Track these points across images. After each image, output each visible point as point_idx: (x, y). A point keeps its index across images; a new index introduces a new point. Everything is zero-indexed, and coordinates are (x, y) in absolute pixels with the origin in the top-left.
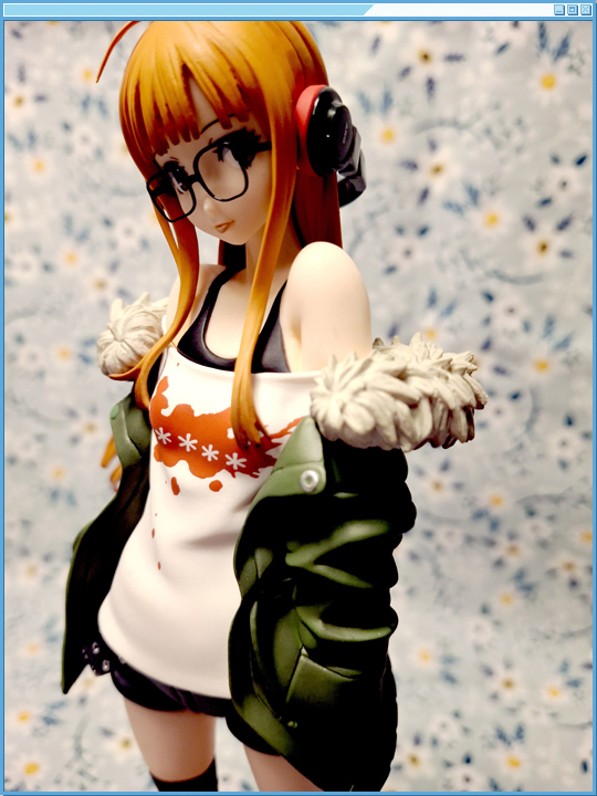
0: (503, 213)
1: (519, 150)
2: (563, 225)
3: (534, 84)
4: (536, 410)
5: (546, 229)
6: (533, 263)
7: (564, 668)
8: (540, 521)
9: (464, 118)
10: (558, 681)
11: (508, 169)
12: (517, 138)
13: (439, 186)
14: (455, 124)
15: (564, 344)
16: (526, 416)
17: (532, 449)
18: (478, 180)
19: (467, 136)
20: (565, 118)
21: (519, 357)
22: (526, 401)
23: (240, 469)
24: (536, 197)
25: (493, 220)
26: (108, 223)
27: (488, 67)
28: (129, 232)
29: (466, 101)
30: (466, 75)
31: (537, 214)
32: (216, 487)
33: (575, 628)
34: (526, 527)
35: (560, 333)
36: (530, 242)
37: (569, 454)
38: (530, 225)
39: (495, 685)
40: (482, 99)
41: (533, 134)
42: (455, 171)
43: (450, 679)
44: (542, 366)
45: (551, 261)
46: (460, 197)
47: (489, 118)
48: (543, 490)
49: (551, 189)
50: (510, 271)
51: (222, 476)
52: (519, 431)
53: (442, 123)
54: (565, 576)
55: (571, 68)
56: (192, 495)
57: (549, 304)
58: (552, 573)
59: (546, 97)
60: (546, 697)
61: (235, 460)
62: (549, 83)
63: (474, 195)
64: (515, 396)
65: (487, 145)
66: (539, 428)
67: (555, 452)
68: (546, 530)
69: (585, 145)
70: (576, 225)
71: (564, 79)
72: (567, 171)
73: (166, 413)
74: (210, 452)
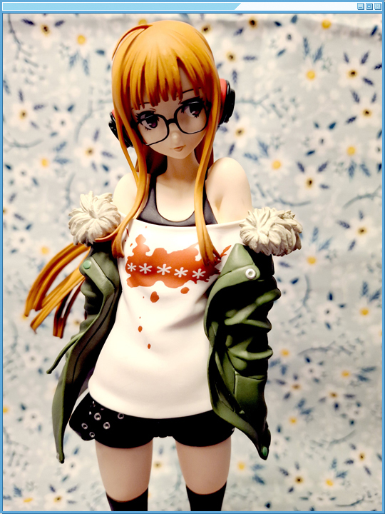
0: (284, 159)
1: (294, 119)
2: (322, 169)
3: (302, 76)
4: (308, 291)
5: (311, 171)
6: (304, 193)
7: (334, 464)
8: (314, 365)
9: (257, 98)
10: (331, 474)
11: (287, 131)
12: (292, 111)
13: (241, 143)
14: (252, 102)
15: (326, 246)
16: (303, 294)
17: (308, 317)
18: (267, 139)
19: (260, 110)
20: (322, 98)
21: (296, 257)
22: (302, 284)
23: (201, 278)
24: (306, 150)
25: (277, 166)
27: (273, 64)
29: (258, 87)
30: (258, 69)
31: (306, 161)
32: (185, 291)
33: (339, 437)
34: (304, 370)
35: (322, 239)
36: (301, 179)
37: (331, 319)
38: (302, 168)
39: (290, 481)
40: (269, 85)
41: (302, 108)
42: (251, 133)
43: (261, 481)
44: (312, 261)
45: (315, 191)
46: (256, 150)
47: (274, 97)
48: (316, 345)
49: (314, 144)
50: (289, 199)
51: (189, 284)
52: (299, 305)
54: (331, 401)
55: (324, 67)
56: (168, 299)
57: (315, 219)
58: (323, 400)
59: (309, 85)
60: (325, 487)
61: (199, 274)
62: (311, 76)
63: (264, 148)
64: (295, 282)
65: (273, 115)
66: (310, 302)
67: (323, 318)
68: (318, 372)
69: (334, 116)
70: (331, 167)
71: (321, 74)
72: (324, 133)
73: (149, 254)
74: (181, 272)
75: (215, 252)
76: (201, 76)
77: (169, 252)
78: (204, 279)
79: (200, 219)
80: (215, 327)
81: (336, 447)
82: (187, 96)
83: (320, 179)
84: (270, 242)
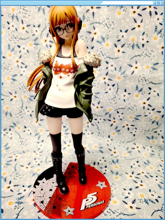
0: (110, 43)
1: (113, 29)
2: (123, 46)
3: (116, 14)
4: (118, 89)
6: (117, 54)
7: (128, 148)
8: (120, 114)
9: (101, 22)
10: (126, 152)
11: (110, 33)
12: (113, 26)
13: (96, 37)
14: (99, 23)
15: (124, 73)
16: (116, 90)
17: (117, 97)
18: (104, 36)
19: (102, 26)
20: (123, 21)
21: (114, 77)
22: (116, 86)
23: (73, 72)
24: (117, 39)
25: (108, 45)
26: (19, 47)
27: (106, 9)
28: (24, 49)
29: (101, 18)
30: (101, 12)
31: (117, 43)
32: (69, 76)
34: (117, 116)
35: (122, 71)
36: (116, 50)
37: (125, 98)
38: (116, 46)
39: (112, 153)
40: (105, 17)
41: (116, 25)
42: (99, 34)
43: (102, 152)
44: (119, 78)
45: (121, 54)
46: (100, 40)
47: (106, 21)
48: (120, 107)
49: (120, 38)
50: (112, 57)
51: (70, 74)
52: (115, 93)
53: (96, 23)
54: (126, 127)
55: (124, 10)
56: (64, 78)
57: (120, 63)
58: (124, 127)
59: (118, 17)
60: (123, 155)
61: (72, 71)
62: (119, 14)
63: (103, 39)
64: (113, 85)
65: (106, 28)
66: (118, 92)
67: (123, 98)
68: (121, 117)
69: (127, 27)
70: (126, 45)
71: (123, 13)
72: (124, 33)
73: (59, 65)
74: (67, 70)
75: (76, 65)
76: (72, 17)
77: (64, 65)
78: (74, 72)
79: (72, 56)
80: (76, 86)
81: (128, 143)
82: (69, 22)
83: (122, 50)
84: (90, 62)
